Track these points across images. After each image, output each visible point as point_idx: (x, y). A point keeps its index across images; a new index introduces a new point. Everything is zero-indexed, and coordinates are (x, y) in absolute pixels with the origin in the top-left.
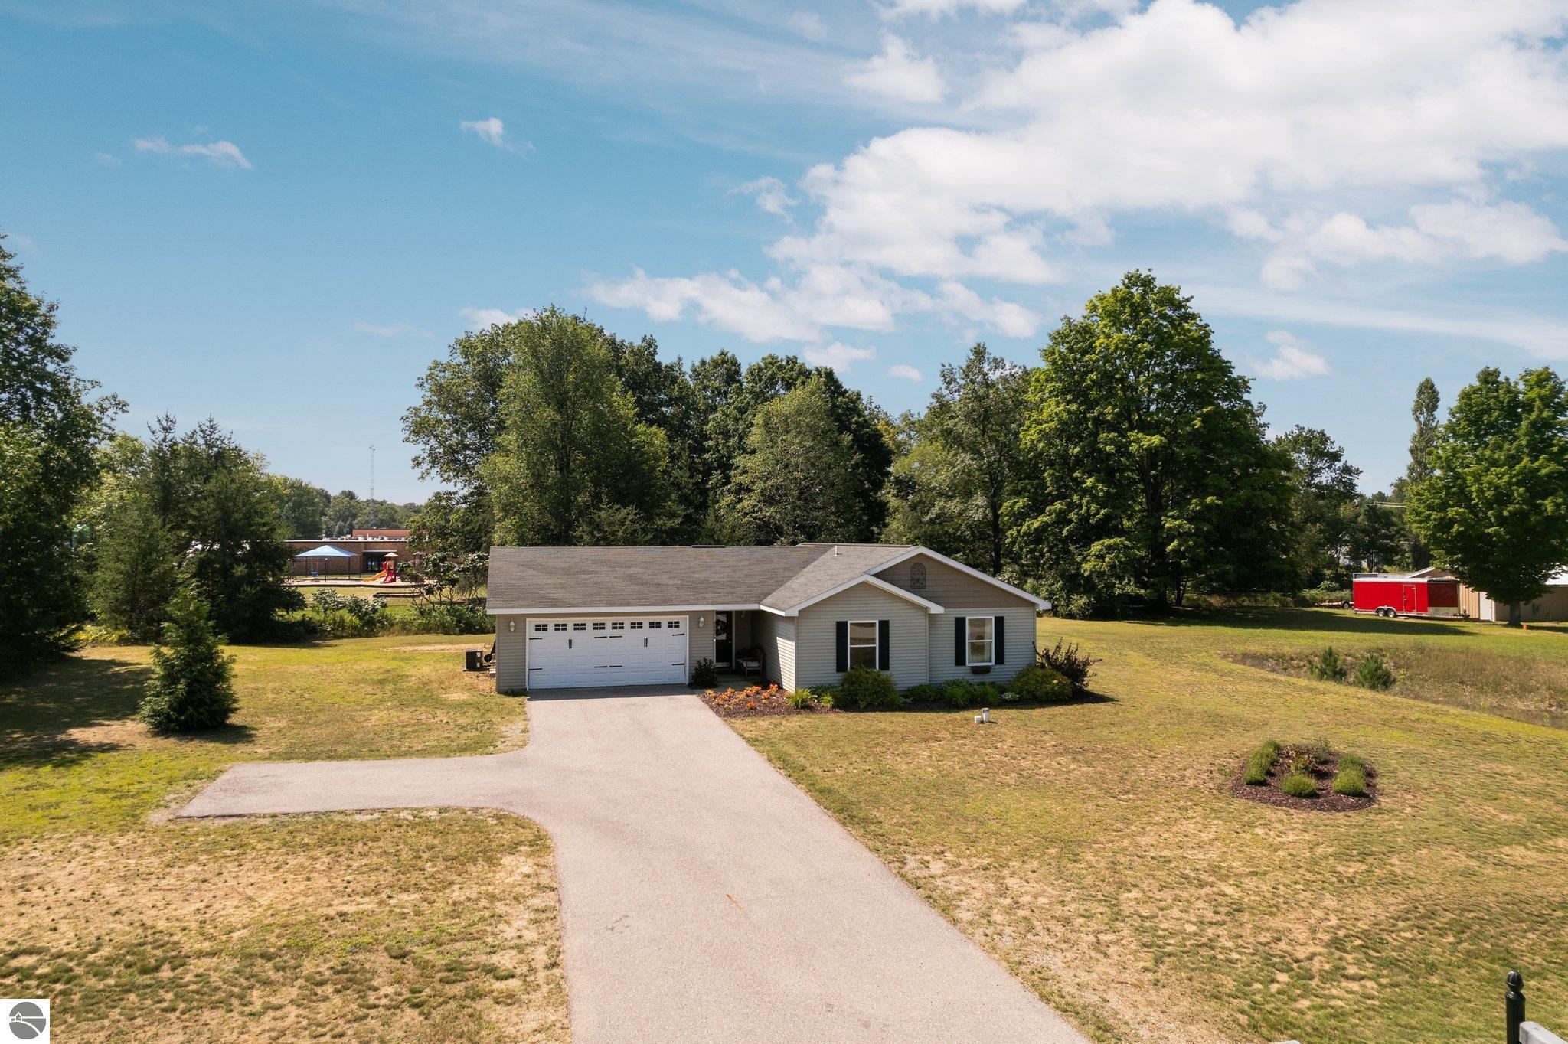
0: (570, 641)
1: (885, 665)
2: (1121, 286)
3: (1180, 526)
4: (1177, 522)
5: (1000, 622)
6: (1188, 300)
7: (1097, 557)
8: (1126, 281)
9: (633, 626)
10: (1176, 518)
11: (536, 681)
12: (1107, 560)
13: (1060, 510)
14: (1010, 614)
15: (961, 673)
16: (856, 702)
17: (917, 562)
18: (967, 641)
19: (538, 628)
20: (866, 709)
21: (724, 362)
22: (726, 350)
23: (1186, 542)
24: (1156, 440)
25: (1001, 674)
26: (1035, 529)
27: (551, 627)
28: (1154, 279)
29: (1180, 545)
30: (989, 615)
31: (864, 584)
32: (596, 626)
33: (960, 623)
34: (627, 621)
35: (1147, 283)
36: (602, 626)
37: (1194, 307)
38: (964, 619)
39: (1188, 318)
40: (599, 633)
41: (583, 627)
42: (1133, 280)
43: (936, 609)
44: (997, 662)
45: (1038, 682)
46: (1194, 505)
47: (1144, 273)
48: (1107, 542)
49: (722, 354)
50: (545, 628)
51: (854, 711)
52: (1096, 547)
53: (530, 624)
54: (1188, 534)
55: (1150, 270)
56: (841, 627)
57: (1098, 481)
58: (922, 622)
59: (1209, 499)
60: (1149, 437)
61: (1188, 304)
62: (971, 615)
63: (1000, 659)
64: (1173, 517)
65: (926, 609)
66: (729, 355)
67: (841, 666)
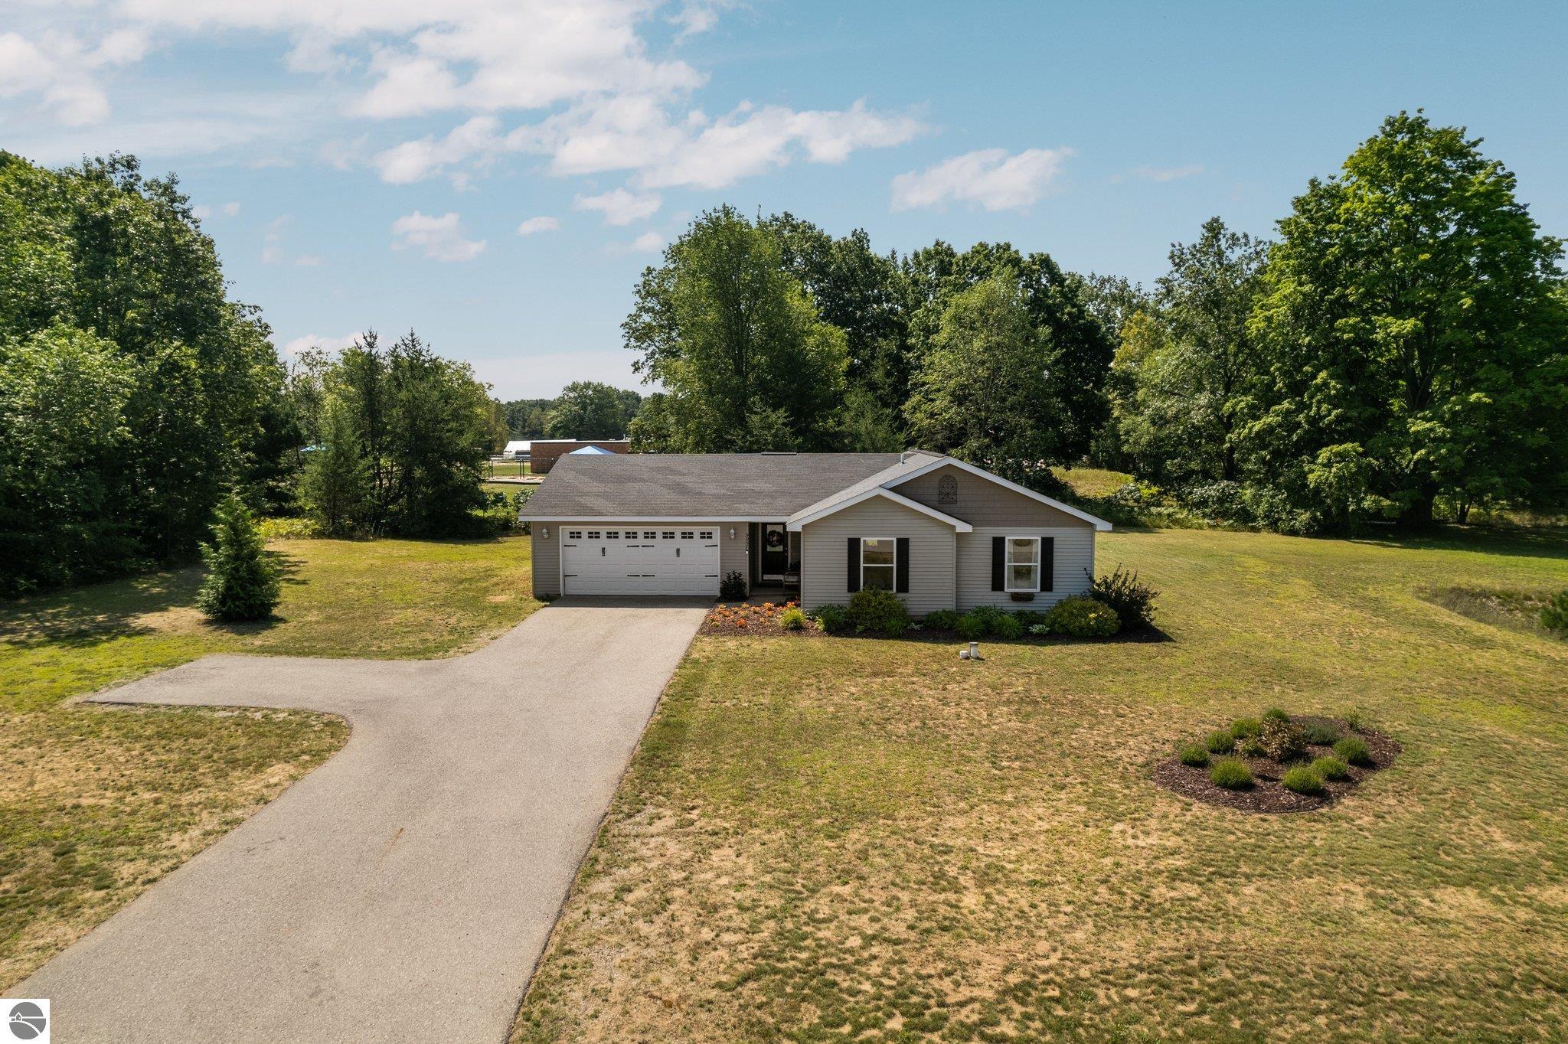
0: (603, 549)
1: (903, 586)
2: (1381, 136)
3: (1432, 430)
4: (1428, 425)
5: (1048, 544)
6: (1475, 144)
7: (1324, 466)
8: (1388, 128)
9: (665, 535)
10: (1429, 420)
11: (573, 587)
12: (1334, 470)
13: (1288, 410)
14: (1058, 533)
15: (1000, 601)
16: (853, 626)
17: (946, 476)
18: (1006, 564)
19: (572, 535)
20: (861, 635)
21: (937, 253)
22: (941, 241)
23: (1438, 448)
24: (1409, 324)
25: (1044, 602)
26: (1258, 433)
27: (585, 535)
28: (1426, 122)
29: (1428, 453)
30: (1035, 535)
31: (879, 496)
32: (628, 535)
33: (998, 544)
34: (659, 531)
35: (1416, 128)
36: (634, 535)
37: (1486, 152)
38: (1003, 539)
39: (1475, 168)
40: (632, 542)
41: (616, 535)
42: (1395, 126)
43: (962, 527)
44: (1043, 589)
45: (1072, 614)
46: (1453, 405)
47: (1412, 115)
48: (1336, 448)
49: (937, 244)
50: (578, 535)
51: (848, 635)
52: (1324, 454)
53: (564, 533)
54: (1441, 440)
55: (1420, 111)
56: (854, 544)
57: (1331, 376)
58: (950, 542)
59: (1473, 398)
60: (1400, 322)
61: (1473, 150)
62: (1011, 535)
63: (1047, 585)
64: (1424, 419)
65: (954, 527)
66: (945, 245)
67: (853, 586)
